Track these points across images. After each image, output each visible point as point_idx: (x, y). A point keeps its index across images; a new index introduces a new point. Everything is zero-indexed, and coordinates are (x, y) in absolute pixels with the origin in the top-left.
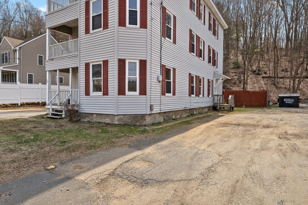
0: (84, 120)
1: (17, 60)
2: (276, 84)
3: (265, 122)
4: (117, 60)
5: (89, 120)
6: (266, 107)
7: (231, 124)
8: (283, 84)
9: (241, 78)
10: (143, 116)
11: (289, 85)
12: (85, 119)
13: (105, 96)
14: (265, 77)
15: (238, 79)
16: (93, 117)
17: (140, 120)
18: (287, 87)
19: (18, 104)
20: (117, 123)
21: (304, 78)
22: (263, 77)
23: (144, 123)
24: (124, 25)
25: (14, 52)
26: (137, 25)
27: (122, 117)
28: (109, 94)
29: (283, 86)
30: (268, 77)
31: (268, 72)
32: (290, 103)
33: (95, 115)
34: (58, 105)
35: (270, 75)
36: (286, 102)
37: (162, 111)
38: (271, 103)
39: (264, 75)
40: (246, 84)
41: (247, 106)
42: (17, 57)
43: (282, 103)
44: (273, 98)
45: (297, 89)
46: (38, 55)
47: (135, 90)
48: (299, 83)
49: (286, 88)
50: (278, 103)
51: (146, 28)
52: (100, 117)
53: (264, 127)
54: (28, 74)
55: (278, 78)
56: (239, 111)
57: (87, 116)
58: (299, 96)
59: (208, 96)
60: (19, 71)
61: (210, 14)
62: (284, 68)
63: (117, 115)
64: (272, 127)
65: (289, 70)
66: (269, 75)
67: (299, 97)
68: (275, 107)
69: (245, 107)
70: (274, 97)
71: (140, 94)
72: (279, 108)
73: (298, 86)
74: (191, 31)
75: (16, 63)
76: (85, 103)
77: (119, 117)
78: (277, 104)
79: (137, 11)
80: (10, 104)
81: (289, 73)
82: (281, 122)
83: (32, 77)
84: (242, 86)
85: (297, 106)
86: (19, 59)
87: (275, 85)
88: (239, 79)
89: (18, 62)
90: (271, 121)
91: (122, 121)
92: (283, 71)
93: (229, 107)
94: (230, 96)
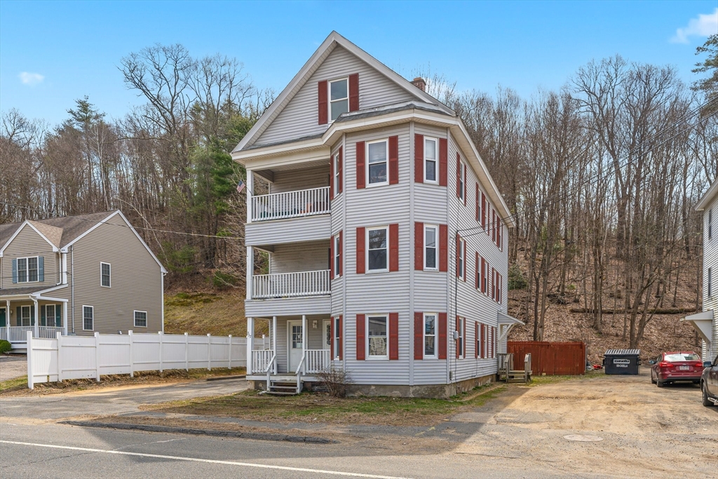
0: (353, 395)
1: (65, 276)
2: (599, 326)
3: (589, 394)
4: (413, 314)
5: (361, 394)
6: (584, 374)
7: (547, 398)
8: (613, 327)
9: (527, 312)
10: (442, 387)
11: (623, 329)
12: (354, 392)
13: (392, 361)
14: (577, 311)
15: (521, 315)
16: (369, 390)
17: (438, 392)
18: (619, 333)
19: (129, 375)
20: (412, 396)
21: (652, 312)
22: (573, 311)
23: (444, 396)
24: (421, 269)
25: (58, 257)
26: (435, 267)
27: (418, 388)
28: (399, 358)
29: (613, 331)
30: (584, 311)
31: (582, 298)
32: (623, 366)
33: (373, 387)
34: (275, 374)
35: (586, 306)
36: (618, 366)
37: (457, 381)
38: (591, 367)
39: (575, 306)
40: (541, 327)
41: (549, 374)
42: (65, 269)
43: (611, 367)
44: (594, 357)
45: (638, 339)
46: (101, 263)
47: (432, 353)
48: (642, 324)
49: (617, 335)
50: (604, 368)
51: (447, 271)
52: (382, 389)
53: (589, 398)
54: (83, 306)
55: (603, 312)
56: (538, 383)
57: (358, 389)
58: (638, 353)
59: (492, 357)
60: (67, 300)
61: (494, 211)
62: (614, 289)
63: (412, 386)
64: (598, 398)
65: (623, 294)
66: (584, 305)
67: (638, 355)
68: (597, 375)
69: (547, 375)
70: (596, 353)
71: (440, 358)
72: (606, 376)
73: (641, 331)
74: (477, 254)
75: (62, 284)
76: (355, 371)
77: (414, 389)
78: (602, 368)
79: (435, 249)
80: (119, 375)
81: (623, 303)
82: (609, 393)
83: (91, 314)
84: (531, 331)
85: (636, 373)
86: (67, 273)
87: (596, 328)
88: (523, 314)
89: (65, 281)
90: (596, 392)
91: (418, 394)
92: (612, 296)
93: (526, 375)
94: (527, 356)
